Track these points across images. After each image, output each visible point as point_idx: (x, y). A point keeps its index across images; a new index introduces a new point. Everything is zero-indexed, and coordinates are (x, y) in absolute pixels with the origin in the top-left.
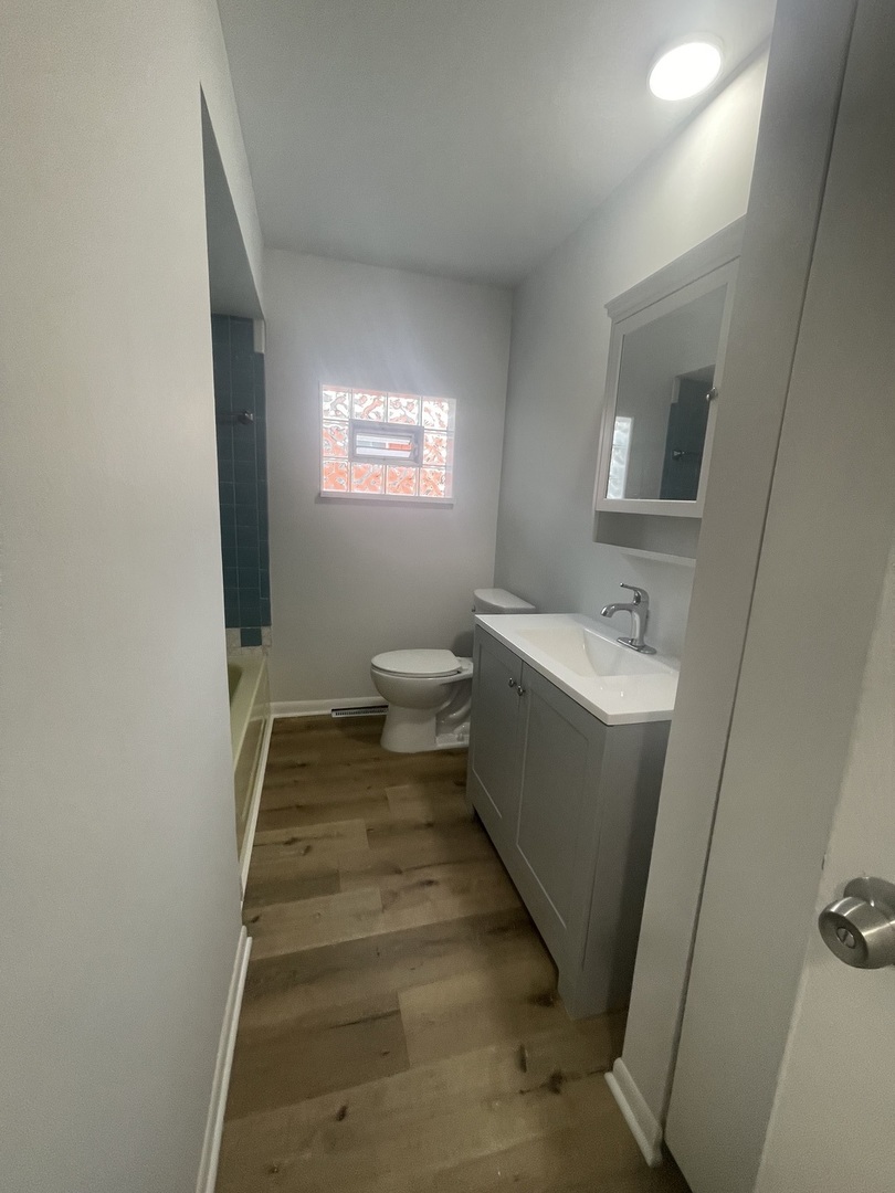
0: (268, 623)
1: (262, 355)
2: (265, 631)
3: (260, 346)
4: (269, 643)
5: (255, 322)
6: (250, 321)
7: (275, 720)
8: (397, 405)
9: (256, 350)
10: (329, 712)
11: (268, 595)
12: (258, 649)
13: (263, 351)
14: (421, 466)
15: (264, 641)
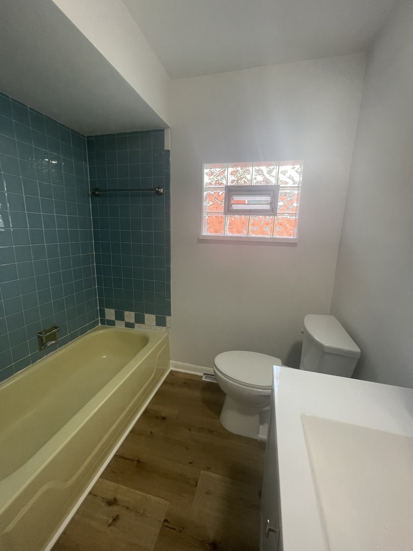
0: (169, 314)
1: (169, 151)
2: (168, 318)
3: (168, 146)
4: (170, 326)
5: (166, 131)
6: (163, 130)
7: (171, 371)
8: (259, 172)
9: (166, 149)
10: (202, 374)
11: (169, 298)
12: (164, 329)
13: (170, 149)
14: (275, 215)
15: (168, 324)
